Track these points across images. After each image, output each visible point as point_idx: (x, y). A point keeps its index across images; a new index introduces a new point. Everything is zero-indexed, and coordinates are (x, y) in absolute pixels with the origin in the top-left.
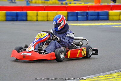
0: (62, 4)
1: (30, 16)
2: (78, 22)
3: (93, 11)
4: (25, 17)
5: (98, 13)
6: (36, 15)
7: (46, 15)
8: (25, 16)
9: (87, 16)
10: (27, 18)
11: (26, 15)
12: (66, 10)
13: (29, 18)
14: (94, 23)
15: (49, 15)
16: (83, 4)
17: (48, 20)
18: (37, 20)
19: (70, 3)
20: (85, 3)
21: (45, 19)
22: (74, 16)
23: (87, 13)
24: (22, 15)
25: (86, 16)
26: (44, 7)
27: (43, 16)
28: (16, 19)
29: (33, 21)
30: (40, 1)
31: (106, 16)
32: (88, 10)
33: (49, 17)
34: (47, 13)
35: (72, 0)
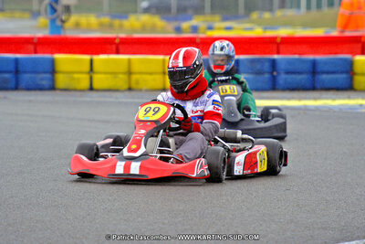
0: (178, 30)
1: (63, 73)
3: (296, 56)
4: (48, 76)
5: (314, 63)
6: (87, 68)
7: (124, 68)
8: (45, 72)
9: (275, 73)
10: (53, 80)
11: (52, 69)
13: (61, 80)
14: (300, 99)
15: (135, 68)
16: (258, 32)
17: (130, 89)
18: (91, 89)
19: (210, 28)
20: (265, 29)
21: (121, 82)
23: (274, 62)
24: (35, 68)
25: (272, 73)
26: (117, 41)
27: (114, 74)
28: (12, 84)
29: (75, 90)
31: (344, 76)
32: (278, 53)
33: (134, 77)
34: (129, 60)
35: (217, 18)
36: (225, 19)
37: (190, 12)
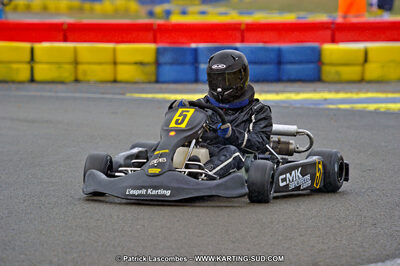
2: (200, 86)
5: (279, 52)
6: (28, 58)
12: (155, 42)
22: (183, 63)
30: (64, 4)
32: (242, 41)
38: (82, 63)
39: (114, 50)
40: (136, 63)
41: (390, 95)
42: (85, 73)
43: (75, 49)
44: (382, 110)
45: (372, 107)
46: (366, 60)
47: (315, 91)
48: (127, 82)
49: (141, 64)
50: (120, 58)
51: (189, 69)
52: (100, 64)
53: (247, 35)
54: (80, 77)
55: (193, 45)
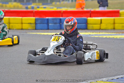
0: (27, 8)
2: (49, 31)
9: (61, 24)
12: (34, 17)
20: (57, 8)
22: (43, 24)
32: (62, 17)
35: (41, 4)
36: (43, 4)
37: (31, 2)
38: (11, 23)
39: (22, 19)
40: (29, 23)
41: (109, 33)
42: (12, 26)
43: (9, 19)
44: (108, 37)
45: (105, 37)
46: (101, 23)
47: (86, 32)
48: (26, 29)
49: (31, 23)
50: (23, 22)
51: (46, 25)
52: (17, 23)
53: (63, 15)
54: (11, 28)
55: (47, 18)
